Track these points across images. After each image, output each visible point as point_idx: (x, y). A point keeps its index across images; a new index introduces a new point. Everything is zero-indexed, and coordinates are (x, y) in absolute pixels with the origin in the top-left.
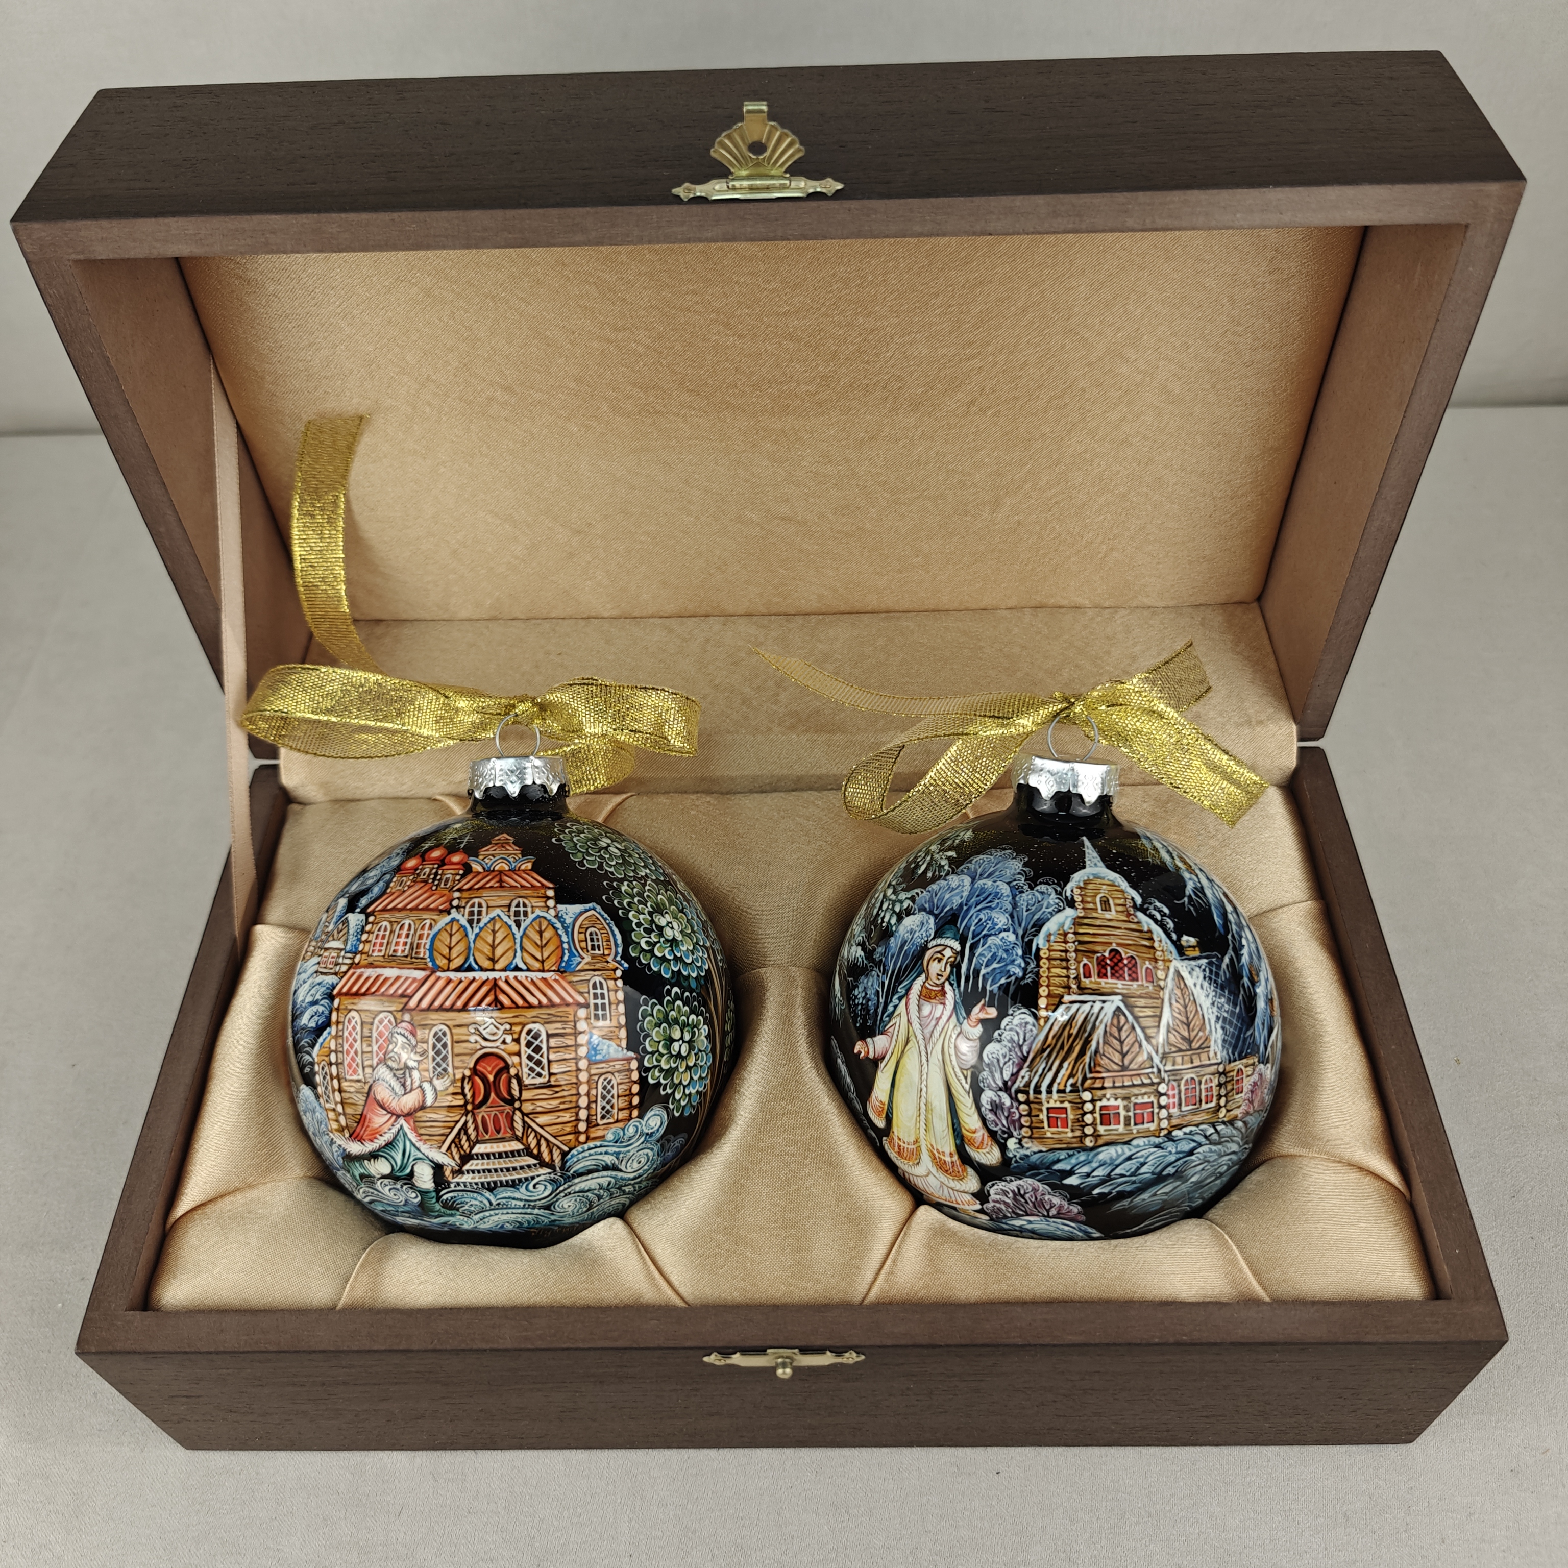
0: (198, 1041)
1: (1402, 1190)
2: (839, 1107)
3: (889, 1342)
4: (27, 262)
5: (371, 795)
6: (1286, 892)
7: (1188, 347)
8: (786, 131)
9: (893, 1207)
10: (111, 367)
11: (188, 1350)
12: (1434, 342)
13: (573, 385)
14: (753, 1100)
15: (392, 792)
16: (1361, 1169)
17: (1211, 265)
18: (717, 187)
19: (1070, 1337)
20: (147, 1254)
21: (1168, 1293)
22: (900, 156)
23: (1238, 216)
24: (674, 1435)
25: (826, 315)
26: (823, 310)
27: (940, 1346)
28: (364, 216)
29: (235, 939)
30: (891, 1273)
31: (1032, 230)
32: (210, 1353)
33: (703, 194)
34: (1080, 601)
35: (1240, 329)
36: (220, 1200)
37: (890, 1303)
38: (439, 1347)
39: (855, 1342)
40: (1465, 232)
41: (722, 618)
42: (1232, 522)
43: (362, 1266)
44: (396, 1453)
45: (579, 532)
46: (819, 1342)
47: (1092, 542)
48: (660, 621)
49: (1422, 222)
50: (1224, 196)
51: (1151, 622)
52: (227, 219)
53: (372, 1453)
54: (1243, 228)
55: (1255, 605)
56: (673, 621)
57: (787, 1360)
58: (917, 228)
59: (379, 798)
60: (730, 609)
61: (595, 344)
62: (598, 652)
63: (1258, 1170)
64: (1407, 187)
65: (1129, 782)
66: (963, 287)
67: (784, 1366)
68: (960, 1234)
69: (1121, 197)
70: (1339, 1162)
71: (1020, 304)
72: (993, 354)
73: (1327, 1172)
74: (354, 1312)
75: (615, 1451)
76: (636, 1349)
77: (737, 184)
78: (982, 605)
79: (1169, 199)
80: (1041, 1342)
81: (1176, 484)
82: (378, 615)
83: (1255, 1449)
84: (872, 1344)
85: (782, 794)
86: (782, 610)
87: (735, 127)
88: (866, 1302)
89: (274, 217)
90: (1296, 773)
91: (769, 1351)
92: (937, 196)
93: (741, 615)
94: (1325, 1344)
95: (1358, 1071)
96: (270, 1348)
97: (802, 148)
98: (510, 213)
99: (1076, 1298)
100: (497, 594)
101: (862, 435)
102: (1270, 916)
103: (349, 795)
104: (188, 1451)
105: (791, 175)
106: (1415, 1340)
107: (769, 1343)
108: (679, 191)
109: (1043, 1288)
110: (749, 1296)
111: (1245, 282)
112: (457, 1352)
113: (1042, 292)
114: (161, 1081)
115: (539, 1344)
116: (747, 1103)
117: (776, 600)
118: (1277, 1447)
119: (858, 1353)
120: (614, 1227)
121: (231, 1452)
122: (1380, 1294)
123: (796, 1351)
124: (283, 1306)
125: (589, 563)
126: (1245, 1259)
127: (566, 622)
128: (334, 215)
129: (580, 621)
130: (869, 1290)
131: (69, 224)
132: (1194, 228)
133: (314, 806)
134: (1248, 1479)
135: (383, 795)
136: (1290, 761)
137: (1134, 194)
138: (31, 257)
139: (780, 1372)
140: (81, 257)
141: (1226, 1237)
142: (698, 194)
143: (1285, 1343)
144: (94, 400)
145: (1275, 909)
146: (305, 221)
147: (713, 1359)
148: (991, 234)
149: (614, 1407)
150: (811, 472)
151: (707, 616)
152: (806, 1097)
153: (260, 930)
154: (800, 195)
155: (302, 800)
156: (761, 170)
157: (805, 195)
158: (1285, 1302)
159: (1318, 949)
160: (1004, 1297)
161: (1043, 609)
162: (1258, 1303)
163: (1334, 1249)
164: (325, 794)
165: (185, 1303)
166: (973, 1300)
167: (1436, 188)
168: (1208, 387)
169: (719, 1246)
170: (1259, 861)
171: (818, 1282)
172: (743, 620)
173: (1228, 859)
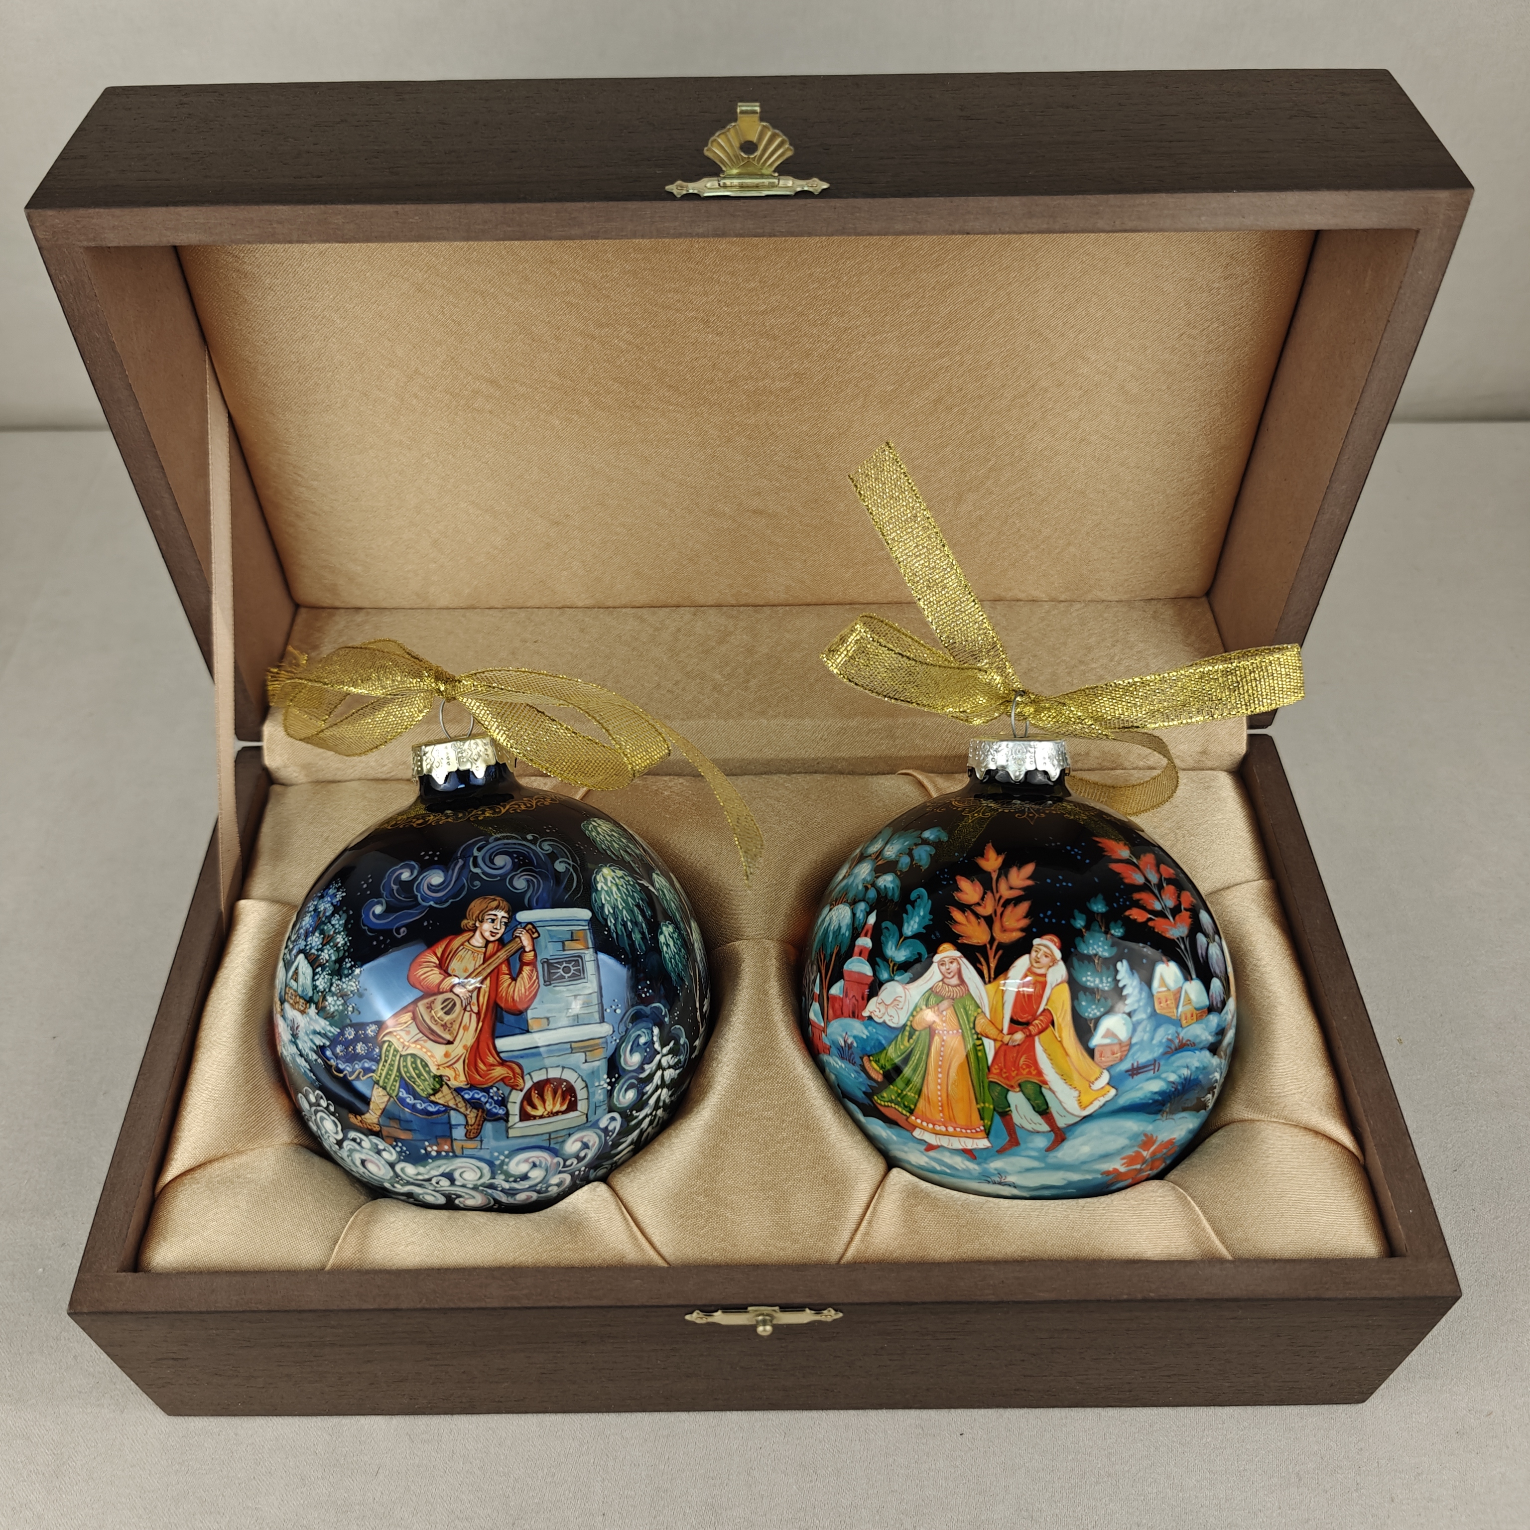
0: (185, 1012)
1: (1356, 1154)
3: (866, 1300)
4: (39, 247)
5: (353, 776)
6: (1239, 871)
7: (1146, 348)
8: (777, 131)
9: (869, 1170)
10: (116, 352)
11: (180, 1310)
12: (1384, 341)
13: (556, 379)
14: (730, 1067)
15: (372, 774)
16: (1317, 1133)
17: (1171, 270)
18: (709, 185)
19: (1041, 1294)
20: (137, 1217)
21: (1134, 1251)
22: (881, 158)
23: (1203, 218)
24: (650, 1397)
25: (802, 314)
26: (800, 309)
27: (916, 1303)
28: (369, 208)
29: (221, 915)
30: (867, 1234)
31: (1007, 229)
32: (201, 1313)
33: (696, 192)
34: (1036, 594)
35: (1195, 332)
36: (209, 1166)
37: (867, 1262)
38: (427, 1306)
39: (833, 1299)
40: (1416, 238)
41: (692, 609)
42: (1183, 519)
43: (350, 1227)
44: (375, 1418)
45: (557, 523)
46: (799, 1300)
47: (1050, 537)
48: (634, 610)
49: (1376, 227)
50: (1190, 200)
51: (1106, 615)
52: (236, 209)
53: (353, 1418)
55: (1204, 599)
56: (644, 610)
57: (768, 1318)
58: (899, 227)
59: (359, 779)
60: (701, 600)
61: (579, 340)
62: (573, 640)
63: (1216, 1134)
64: (1362, 193)
65: (1086, 767)
66: (934, 288)
67: (764, 1323)
68: (933, 1195)
69: (1093, 199)
70: (1296, 1126)
72: (960, 353)
73: (1285, 1137)
74: (341, 1273)
76: (620, 1307)
77: (728, 182)
79: (1138, 202)
81: (1132, 482)
82: (359, 604)
83: (1211, 1410)
84: (850, 1301)
85: (751, 777)
86: (751, 601)
87: (729, 126)
88: (842, 1262)
89: (280, 207)
90: (1245, 760)
91: (750, 1308)
92: (918, 195)
93: (712, 606)
94: (1288, 1300)
95: (1311, 1040)
96: (261, 1307)
97: (792, 148)
99: (1045, 1256)
100: (475, 583)
101: (832, 431)
102: (1224, 894)
103: (329, 777)
105: (780, 175)
106: (1373, 1295)
107: (751, 1301)
108: (672, 188)
109: (1014, 1247)
110: (729, 1256)
111: (1201, 287)
112: (444, 1311)
114: (149, 1050)
115: (526, 1303)
116: (725, 1069)
117: (745, 591)
119: (836, 1310)
120: (598, 1189)
122: (1337, 1252)
123: (777, 1308)
124: (271, 1268)
125: (565, 553)
126: (1209, 1220)
127: (541, 612)
128: (340, 207)
129: (555, 610)
130: (846, 1250)
131: (82, 212)
132: (1161, 230)
133: (296, 787)
135: (363, 776)
136: (1241, 748)
137: (1105, 196)
138: (42, 242)
139: (760, 1329)
140: (93, 244)
141: (1189, 1198)
142: (691, 191)
143: (1249, 1300)
144: (98, 384)
145: (1228, 888)
146: (312, 212)
147: (695, 1317)
148: (968, 234)
149: (594, 1368)
151: (678, 606)
152: (782, 1063)
153: (244, 904)
154: (788, 193)
155: (284, 781)
156: (751, 169)
157: (792, 193)
158: (1247, 1261)
159: (1271, 925)
160: (977, 1255)
161: (1002, 603)
162: (1221, 1261)
163: (1293, 1209)
164: (306, 775)
165: (174, 1265)
166: (946, 1259)
167: (1390, 194)
168: (1164, 388)
169: (700, 1208)
170: (1213, 842)
171: (796, 1241)
172: (712, 611)
173: (1182, 840)
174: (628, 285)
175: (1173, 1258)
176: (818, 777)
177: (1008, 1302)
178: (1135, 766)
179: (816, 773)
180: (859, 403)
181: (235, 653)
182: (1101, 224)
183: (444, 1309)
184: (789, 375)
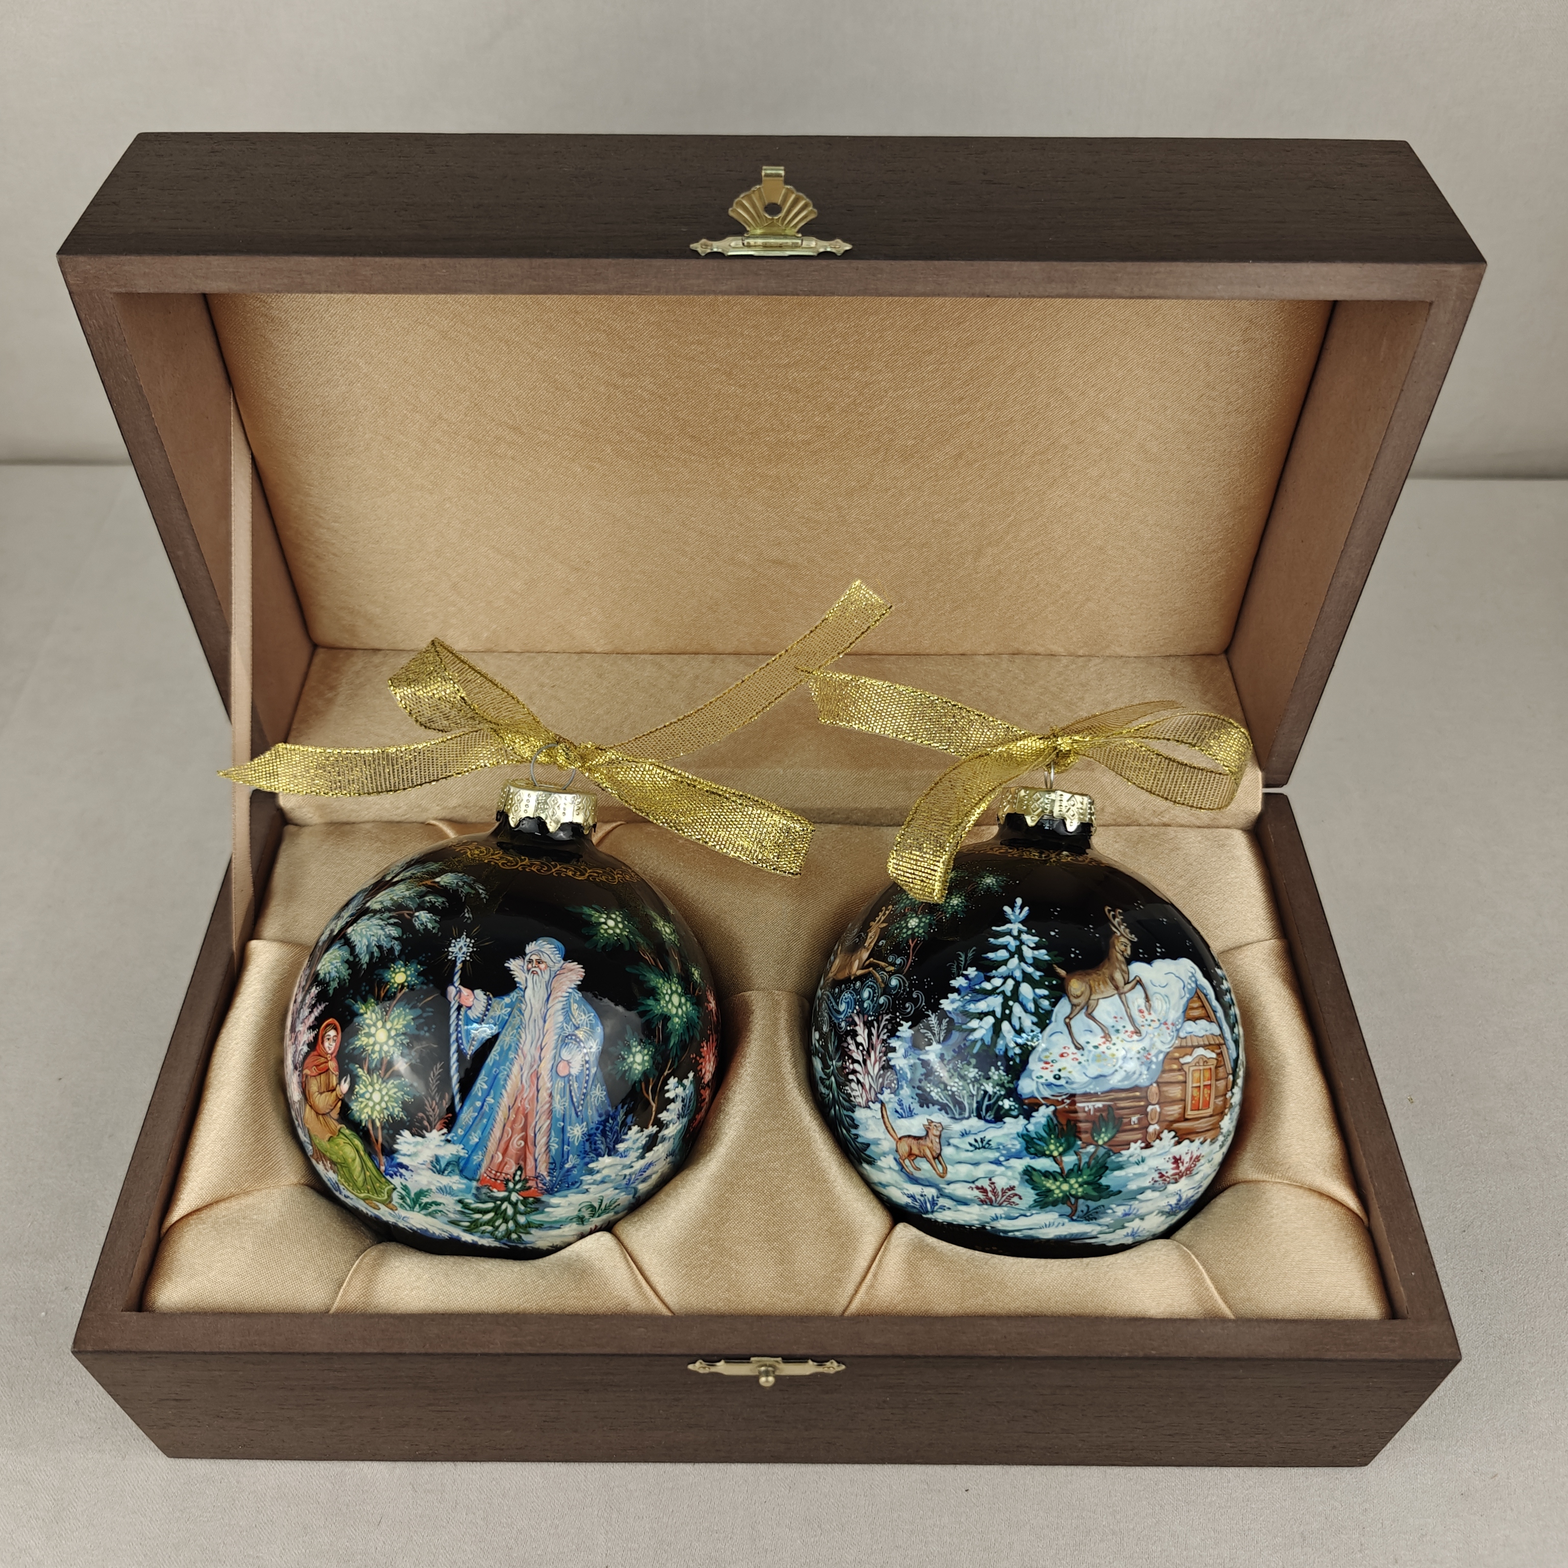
0: (195, 1051)
1: (1360, 1215)
2: (820, 1125)
3: (869, 1352)
4: (70, 293)
5: (366, 818)
6: (1251, 930)
7: (1166, 408)
8: (801, 194)
9: (874, 1225)
10: (143, 396)
12: (1398, 410)
13: (579, 427)
14: (737, 1119)
15: (386, 816)
16: (1321, 1194)
18: (733, 244)
19: (1043, 1350)
20: (142, 1258)
21: (1137, 1309)
22: (904, 221)
23: (1219, 287)
24: (652, 1447)
25: (824, 368)
26: (822, 363)
27: (918, 1357)
28: (398, 261)
29: (232, 954)
30: (872, 1286)
31: (1027, 293)
32: (205, 1353)
33: (720, 250)
34: (1055, 648)
35: (1214, 394)
36: (214, 1206)
37: (871, 1315)
38: (431, 1351)
39: (837, 1351)
40: (1429, 310)
41: (711, 656)
42: (1202, 577)
43: (355, 1271)
44: (375, 1464)
45: (578, 570)
46: (802, 1352)
47: (1069, 593)
48: (651, 657)
49: (1389, 299)
50: (1207, 269)
51: (1124, 671)
52: (266, 259)
53: (353, 1463)
54: (1222, 298)
55: (1223, 657)
56: (663, 657)
57: (770, 1369)
58: (919, 288)
59: (373, 821)
60: (720, 647)
61: (602, 389)
62: (591, 685)
63: (1222, 1195)
64: (1376, 266)
66: (956, 345)
67: (767, 1374)
68: (939, 1250)
69: (1111, 266)
70: (1301, 1187)
71: (1009, 363)
72: (981, 410)
73: (1289, 1197)
74: (347, 1316)
75: (592, 1464)
76: (624, 1355)
77: (752, 241)
78: (961, 651)
79: (1155, 270)
80: (1015, 1354)
81: (1151, 539)
82: (377, 645)
83: (1216, 1470)
84: (853, 1353)
87: (753, 189)
88: (846, 1314)
89: (310, 258)
90: (1260, 818)
91: (753, 1359)
92: (939, 259)
93: (729, 654)
94: (1289, 1360)
95: (1319, 1101)
96: (265, 1350)
97: (815, 210)
98: (537, 262)
99: (1049, 1312)
100: (494, 626)
101: (853, 484)
102: (1236, 953)
103: (345, 819)
104: (169, 1459)
105: (803, 236)
106: (1373, 1357)
107: (753, 1352)
108: (697, 246)
109: (1018, 1303)
110: (733, 1306)
111: (1220, 350)
113: (1030, 353)
114: (158, 1089)
115: (530, 1349)
116: (732, 1121)
117: (764, 639)
118: (1237, 1469)
119: (838, 1362)
120: (603, 1239)
121: (212, 1461)
122: (1339, 1314)
123: (779, 1359)
124: (276, 1311)
125: (585, 599)
126: (1212, 1279)
127: (559, 657)
128: (368, 259)
129: (573, 655)
130: (850, 1302)
131: (113, 259)
132: (1178, 297)
133: (311, 828)
134: (1209, 1500)
135: (378, 818)
136: (1256, 807)
137: (1123, 264)
138: (74, 289)
139: (763, 1380)
140: (123, 290)
141: (1193, 1257)
142: (715, 250)
143: (1250, 1359)
144: (125, 427)
145: (1240, 947)
146: (340, 263)
147: (698, 1367)
148: (988, 296)
149: (596, 1417)
150: (804, 518)
151: (696, 654)
152: (788, 1114)
153: (255, 945)
154: (811, 254)
155: (298, 822)
156: (775, 230)
157: (815, 254)
158: (1249, 1320)
159: (1281, 985)
160: (981, 1311)
161: (1020, 656)
162: (1224, 1320)
163: (1296, 1270)
164: (321, 816)
165: (179, 1306)
166: (950, 1313)
167: (1403, 267)
168: (1184, 447)
169: (705, 1257)
170: (1225, 900)
171: (800, 1293)
172: (731, 659)
173: (1196, 898)
174: (652, 337)
175: (1176, 1317)
176: (834, 827)
177: (1010, 1358)
178: (1150, 822)
179: (831, 823)
180: (880, 456)
181: (253, 694)
182: (1119, 290)
183: (449, 1354)
184: (811, 427)
